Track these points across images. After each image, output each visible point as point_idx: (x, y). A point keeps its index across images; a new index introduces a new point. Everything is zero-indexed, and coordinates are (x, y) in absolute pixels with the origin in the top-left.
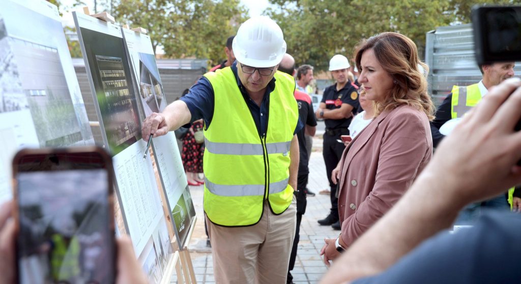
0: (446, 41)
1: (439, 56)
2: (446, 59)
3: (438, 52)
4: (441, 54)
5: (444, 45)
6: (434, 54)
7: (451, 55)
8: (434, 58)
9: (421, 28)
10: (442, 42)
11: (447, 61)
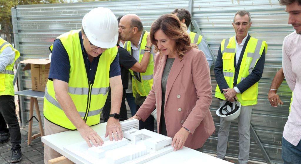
0: (24, 14)
1: (20, 22)
2: (25, 24)
3: (19, 20)
4: (21, 21)
5: (23, 16)
6: (18, 21)
7: (28, 22)
8: (17, 23)
9: (5, 14)
10: (21, 14)
11: (26, 25)
